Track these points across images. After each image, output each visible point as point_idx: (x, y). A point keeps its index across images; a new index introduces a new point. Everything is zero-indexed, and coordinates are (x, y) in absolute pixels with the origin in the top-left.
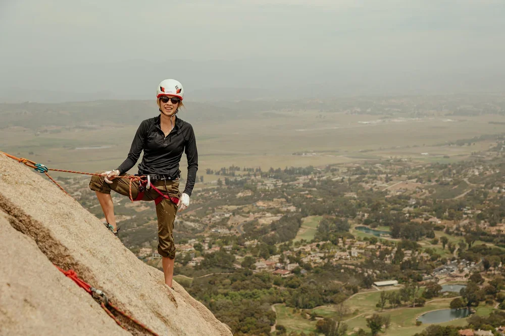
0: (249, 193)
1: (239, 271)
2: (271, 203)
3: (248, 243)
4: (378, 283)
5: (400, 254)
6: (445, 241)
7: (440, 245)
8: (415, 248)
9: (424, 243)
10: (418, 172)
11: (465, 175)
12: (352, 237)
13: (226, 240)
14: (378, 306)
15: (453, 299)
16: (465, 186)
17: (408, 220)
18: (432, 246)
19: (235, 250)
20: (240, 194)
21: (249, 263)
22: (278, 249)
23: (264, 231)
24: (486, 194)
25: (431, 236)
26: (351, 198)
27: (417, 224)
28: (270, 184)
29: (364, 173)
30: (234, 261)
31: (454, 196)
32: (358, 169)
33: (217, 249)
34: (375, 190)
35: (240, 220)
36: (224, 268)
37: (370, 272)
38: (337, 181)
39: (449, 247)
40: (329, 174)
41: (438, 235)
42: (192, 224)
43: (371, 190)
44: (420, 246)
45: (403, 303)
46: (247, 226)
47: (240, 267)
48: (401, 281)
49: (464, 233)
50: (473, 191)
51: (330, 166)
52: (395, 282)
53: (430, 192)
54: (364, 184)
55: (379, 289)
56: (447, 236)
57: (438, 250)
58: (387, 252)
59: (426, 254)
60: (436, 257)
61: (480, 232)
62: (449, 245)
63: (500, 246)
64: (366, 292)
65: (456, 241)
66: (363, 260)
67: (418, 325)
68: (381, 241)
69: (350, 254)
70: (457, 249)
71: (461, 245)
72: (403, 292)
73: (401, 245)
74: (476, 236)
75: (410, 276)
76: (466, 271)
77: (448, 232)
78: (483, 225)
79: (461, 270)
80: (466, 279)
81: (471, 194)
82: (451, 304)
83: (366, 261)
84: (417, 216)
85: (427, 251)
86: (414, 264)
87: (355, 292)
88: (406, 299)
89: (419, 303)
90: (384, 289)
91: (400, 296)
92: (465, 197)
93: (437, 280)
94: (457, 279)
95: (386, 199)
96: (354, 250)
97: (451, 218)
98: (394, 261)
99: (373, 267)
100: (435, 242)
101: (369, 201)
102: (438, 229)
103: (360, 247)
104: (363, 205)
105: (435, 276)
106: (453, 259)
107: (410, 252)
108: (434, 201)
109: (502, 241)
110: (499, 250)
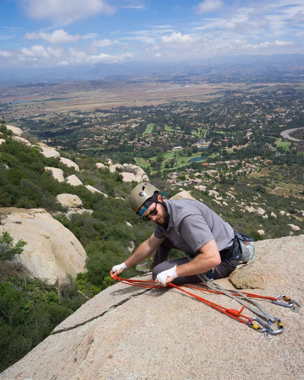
0: (127, 116)
1: (122, 145)
2: (136, 120)
3: (125, 135)
4: (175, 148)
5: (183, 137)
6: (201, 131)
7: (199, 133)
8: (190, 134)
9: (193, 132)
10: (194, 106)
11: (212, 106)
12: (166, 131)
13: (117, 134)
14: (174, 156)
15: (202, 152)
16: (211, 110)
17: (188, 124)
19: (120, 137)
20: (124, 116)
21: (126, 142)
22: (137, 136)
23: (132, 130)
24: (219, 114)
25: (196, 129)
26: (167, 116)
27: (190, 125)
28: (136, 112)
29: (173, 107)
30: (120, 142)
31: (206, 115)
32: (171, 105)
33: (114, 137)
34: (177, 113)
35: (123, 126)
36: (116, 144)
37: (172, 144)
38: (163, 111)
40: (160, 108)
41: (199, 129)
42: (104, 128)
43: (175, 113)
44: (192, 134)
45: (183, 155)
46: (126, 128)
47: (122, 144)
48: (184, 146)
49: (208, 128)
50: (214, 112)
51: (160, 105)
52: (181, 147)
53: (198, 113)
54: (172, 111)
55: (175, 150)
57: (198, 135)
58: (179, 136)
59: (193, 137)
60: (197, 137)
61: (215, 127)
62: (203, 133)
63: (222, 132)
64: (170, 151)
65: (205, 131)
66: (169, 139)
67: (188, 163)
68: (177, 132)
69: (164, 137)
70: (205, 134)
71: (207, 132)
72: (184, 151)
73: (184, 133)
74: (213, 129)
75: (187, 145)
76: (208, 142)
77: (203, 128)
78: (216, 125)
79: (206, 142)
80: (208, 145)
81: (213, 114)
82: (202, 154)
83: (171, 140)
84: (191, 122)
85: (194, 135)
86: (189, 140)
87: (166, 152)
88: (184, 153)
89: (190, 155)
90: (177, 150)
91: (183, 152)
92: (211, 115)
93: (197, 146)
94: (204, 145)
95: (180, 117)
96: (166, 136)
97: (204, 123)
98: (181, 140)
99: (173, 142)
100: (197, 132)
101: (174, 117)
102: (199, 127)
103: (169, 134)
104: (171, 119)
105: (196, 144)
106: (204, 138)
107: (187, 136)
108: (199, 117)
109: (222, 131)
110: (221, 134)
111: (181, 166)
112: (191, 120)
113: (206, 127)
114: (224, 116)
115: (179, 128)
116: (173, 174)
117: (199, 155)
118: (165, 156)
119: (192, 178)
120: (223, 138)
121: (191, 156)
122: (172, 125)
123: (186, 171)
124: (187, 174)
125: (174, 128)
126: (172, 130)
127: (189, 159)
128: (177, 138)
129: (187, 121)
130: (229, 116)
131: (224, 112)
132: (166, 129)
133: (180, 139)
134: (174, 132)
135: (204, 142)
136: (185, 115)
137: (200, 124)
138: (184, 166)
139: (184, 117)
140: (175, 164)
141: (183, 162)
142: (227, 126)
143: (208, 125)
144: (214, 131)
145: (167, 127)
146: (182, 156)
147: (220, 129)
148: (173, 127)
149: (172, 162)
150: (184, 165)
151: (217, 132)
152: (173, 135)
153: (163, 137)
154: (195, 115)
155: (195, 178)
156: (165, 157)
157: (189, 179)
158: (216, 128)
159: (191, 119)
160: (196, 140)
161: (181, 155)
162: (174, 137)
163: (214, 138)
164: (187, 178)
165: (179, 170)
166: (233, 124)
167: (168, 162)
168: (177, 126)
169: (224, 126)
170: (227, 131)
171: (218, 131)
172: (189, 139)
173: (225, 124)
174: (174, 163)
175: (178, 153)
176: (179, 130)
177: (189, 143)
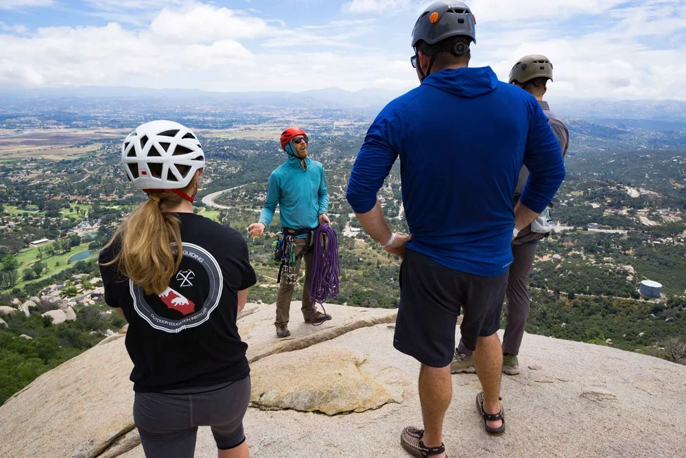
4: (35, 242)
5: (47, 221)
6: (77, 209)
7: (75, 212)
9: (64, 212)
11: (84, 166)
12: (8, 215)
14: (37, 257)
15: (89, 243)
16: (85, 173)
17: (49, 199)
18: (69, 213)
24: (100, 178)
25: (67, 207)
27: (55, 200)
31: (79, 180)
34: (19, 181)
37: (27, 235)
39: (82, 213)
41: (73, 206)
43: (17, 181)
44: (61, 214)
48: (51, 237)
49: (90, 203)
52: (47, 240)
53: (62, 179)
55: (36, 246)
56: (79, 206)
57: (74, 215)
58: (37, 221)
59: (66, 219)
60: (73, 220)
61: (100, 201)
62: (81, 211)
63: (116, 207)
64: (26, 249)
65: (86, 209)
66: (20, 229)
67: (68, 264)
68: (32, 214)
69: (9, 226)
70: (87, 213)
71: (90, 210)
72: (54, 244)
73: (47, 215)
74: (97, 203)
75: (58, 233)
76: (96, 225)
77: (79, 203)
78: (102, 196)
79: (92, 225)
80: (95, 230)
81: (90, 178)
82: (89, 246)
83: (23, 229)
84: (55, 196)
85: (66, 217)
86: (59, 226)
87: (18, 251)
88: (57, 248)
89: (67, 250)
90: (40, 245)
91: (53, 248)
92: (86, 180)
93: (77, 233)
94: (90, 231)
95: (30, 187)
96: (12, 223)
97: (80, 194)
98: (44, 227)
99: (30, 232)
100: (71, 210)
101: (17, 189)
102: (71, 202)
103: (16, 220)
104: (13, 192)
105: (75, 231)
106: (85, 220)
107: (55, 219)
108: (66, 185)
109: (115, 205)
110: (115, 209)
111: (57, 271)
112: (54, 191)
113: (85, 201)
114: (110, 181)
115: (34, 206)
116: (50, 289)
117: (84, 247)
118: (19, 259)
119: (87, 289)
120: (120, 217)
121: (69, 251)
122: (17, 204)
123: (73, 280)
124: (77, 283)
125: (24, 207)
126: (22, 212)
127: (67, 257)
128: (34, 225)
129: (47, 193)
130: (118, 180)
131: (109, 175)
132: (6, 211)
133: (41, 226)
134: (26, 215)
135: (89, 226)
136: (40, 184)
137: (72, 198)
138: (63, 271)
139: (38, 187)
140: (44, 269)
141: (58, 265)
142: (120, 197)
143: (87, 197)
144: (102, 207)
145: (9, 207)
146: (54, 254)
147: (112, 201)
148: (20, 206)
149: (38, 269)
150: (63, 268)
151: (107, 208)
152: (26, 221)
153: (5, 227)
154: (58, 182)
155: (93, 287)
156: (19, 261)
157: (84, 292)
158: (103, 201)
159: (52, 189)
160: (73, 223)
161: (51, 253)
162: (28, 224)
163: (104, 217)
164: (79, 291)
165: (59, 278)
166: (129, 193)
167: (28, 269)
168: (29, 204)
169: (115, 197)
170: (123, 205)
171: (107, 205)
172: (59, 223)
173: (116, 193)
174: (42, 269)
175: (45, 250)
176: (35, 210)
177: (60, 231)
